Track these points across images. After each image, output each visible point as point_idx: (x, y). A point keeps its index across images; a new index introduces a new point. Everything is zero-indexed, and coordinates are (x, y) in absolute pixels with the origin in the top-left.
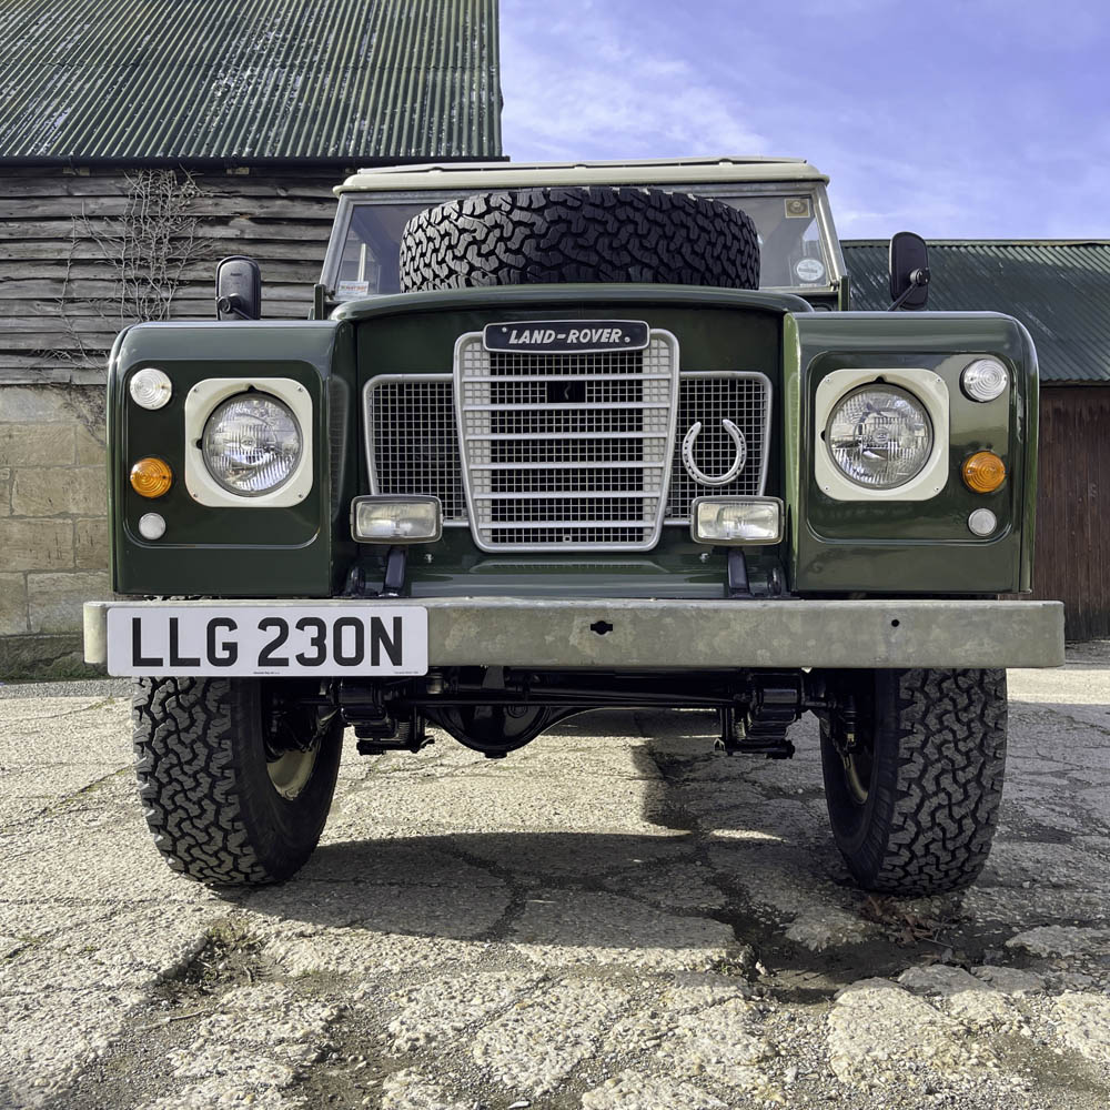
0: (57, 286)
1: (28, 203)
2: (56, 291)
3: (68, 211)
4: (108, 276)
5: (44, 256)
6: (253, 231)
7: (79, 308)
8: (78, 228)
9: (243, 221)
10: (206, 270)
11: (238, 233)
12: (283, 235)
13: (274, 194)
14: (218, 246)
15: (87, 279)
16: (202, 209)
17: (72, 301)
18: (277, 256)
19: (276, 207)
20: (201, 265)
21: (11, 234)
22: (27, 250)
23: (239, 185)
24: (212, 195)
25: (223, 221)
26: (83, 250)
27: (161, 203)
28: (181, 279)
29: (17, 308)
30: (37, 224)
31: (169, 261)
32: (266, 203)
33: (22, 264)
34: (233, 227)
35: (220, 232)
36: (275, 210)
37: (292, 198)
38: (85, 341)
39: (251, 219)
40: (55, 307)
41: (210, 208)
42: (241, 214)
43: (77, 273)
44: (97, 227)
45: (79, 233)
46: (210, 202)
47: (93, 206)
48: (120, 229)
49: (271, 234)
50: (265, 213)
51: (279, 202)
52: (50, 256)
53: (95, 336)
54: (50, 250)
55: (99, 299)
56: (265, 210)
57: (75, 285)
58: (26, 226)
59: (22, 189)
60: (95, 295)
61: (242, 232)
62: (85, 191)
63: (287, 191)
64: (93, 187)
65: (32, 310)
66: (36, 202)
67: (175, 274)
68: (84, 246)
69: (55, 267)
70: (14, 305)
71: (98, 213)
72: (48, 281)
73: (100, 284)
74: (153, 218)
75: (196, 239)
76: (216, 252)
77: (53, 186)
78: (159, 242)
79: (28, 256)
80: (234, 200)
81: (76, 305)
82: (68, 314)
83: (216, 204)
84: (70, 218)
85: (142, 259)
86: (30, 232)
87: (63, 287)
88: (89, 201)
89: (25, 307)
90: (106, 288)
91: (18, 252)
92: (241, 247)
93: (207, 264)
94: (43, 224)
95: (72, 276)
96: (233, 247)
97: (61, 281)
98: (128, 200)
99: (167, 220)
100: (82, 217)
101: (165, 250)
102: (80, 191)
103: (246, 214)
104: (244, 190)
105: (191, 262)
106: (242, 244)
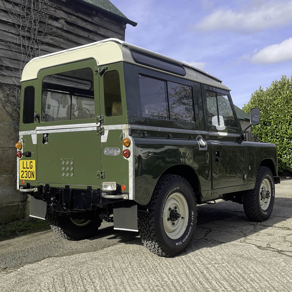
4: (14, 32)
6: (66, 27)
7: (2, 45)
8: (0, 4)
9: (62, 21)
10: (51, 39)
13: (73, 14)
14: (54, 30)
15: (5, 31)
16: (50, 12)
18: (73, 40)
19: (73, 19)
20: (49, 37)
23: (62, 5)
24: (54, 6)
25: (57, 19)
26: (2, 16)
27: (35, 3)
28: (43, 41)
31: (39, 31)
32: (71, 16)
34: (59, 23)
35: (55, 24)
37: (78, 17)
39: (66, 22)
41: (53, 12)
44: (9, 6)
45: (1, 7)
46: (53, 9)
50: (71, 21)
51: (74, 17)
55: (10, 43)
56: (70, 19)
60: (8, 40)
61: (63, 26)
63: (77, 13)
67: (41, 38)
73: (10, 35)
75: (48, 24)
80: (61, 11)
83: (55, 11)
90: (13, 38)
92: (62, 33)
93: (51, 37)
96: (60, 32)
101: (38, 26)
103: (64, 19)
104: (64, 8)
105: (46, 34)
106: (62, 31)
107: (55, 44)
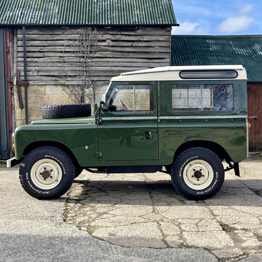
0: (60, 58)
1: (53, 36)
2: (60, 59)
3: (63, 38)
4: (74, 56)
5: (57, 50)
6: (112, 44)
7: (67, 64)
8: (66, 43)
9: (109, 41)
10: (100, 54)
11: (108, 44)
12: (119, 45)
13: (117, 34)
14: (103, 47)
15: (69, 56)
16: (98, 38)
17: (65, 62)
18: (118, 50)
19: (118, 37)
20: (98, 53)
21: (48, 44)
22: (52, 49)
23: (108, 31)
24: (101, 34)
25: (104, 41)
26: (67, 49)
27: (88, 36)
28: (93, 56)
29: (50, 64)
30: (55, 41)
31: (90, 52)
32: (115, 36)
33: (51, 52)
34: (106, 42)
35: (103, 44)
36: (117, 38)
37: (122, 35)
38: (68, 73)
39: (111, 40)
40: (60, 64)
41: (100, 37)
42: (109, 39)
43: (66, 55)
44: (71, 42)
45: (66, 44)
46: (101, 36)
47: (70, 37)
48: (77, 43)
49: (116, 44)
50: (115, 39)
51: (118, 36)
52: (59, 50)
53: (71, 71)
54: (58, 49)
55: (72, 62)
56: (115, 38)
57: (65, 58)
58: (52, 42)
59: (51, 32)
60: (71, 61)
61: (109, 44)
62: (67, 33)
63: (120, 33)
64: (69, 32)
65: (54, 65)
66: (55, 36)
67: (91, 55)
68: (67, 47)
69: (60, 53)
70: (49, 63)
71: (71, 39)
72: (58, 57)
73: (72, 58)
74: (86, 40)
75: (97, 46)
76: (102, 49)
77: (59, 31)
78: (87, 46)
79: (53, 50)
80: (107, 35)
81: (65, 63)
82: (64, 66)
83: (102, 36)
84: (64, 40)
85: (83, 51)
86: (53, 43)
87: (62, 59)
88: (69, 35)
89: (52, 64)
90: (73, 59)
91: (50, 49)
92: (108, 48)
93: (100, 53)
94: (57, 41)
95: (65, 56)
96: (107, 48)
97: (62, 57)
98: (79, 35)
99: (89, 41)
100: (67, 40)
101: (89, 49)
102: (66, 33)
103: (110, 39)
104: (109, 32)
105: (95, 52)
106: (109, 47)
107: (103, 56)
